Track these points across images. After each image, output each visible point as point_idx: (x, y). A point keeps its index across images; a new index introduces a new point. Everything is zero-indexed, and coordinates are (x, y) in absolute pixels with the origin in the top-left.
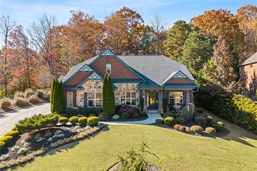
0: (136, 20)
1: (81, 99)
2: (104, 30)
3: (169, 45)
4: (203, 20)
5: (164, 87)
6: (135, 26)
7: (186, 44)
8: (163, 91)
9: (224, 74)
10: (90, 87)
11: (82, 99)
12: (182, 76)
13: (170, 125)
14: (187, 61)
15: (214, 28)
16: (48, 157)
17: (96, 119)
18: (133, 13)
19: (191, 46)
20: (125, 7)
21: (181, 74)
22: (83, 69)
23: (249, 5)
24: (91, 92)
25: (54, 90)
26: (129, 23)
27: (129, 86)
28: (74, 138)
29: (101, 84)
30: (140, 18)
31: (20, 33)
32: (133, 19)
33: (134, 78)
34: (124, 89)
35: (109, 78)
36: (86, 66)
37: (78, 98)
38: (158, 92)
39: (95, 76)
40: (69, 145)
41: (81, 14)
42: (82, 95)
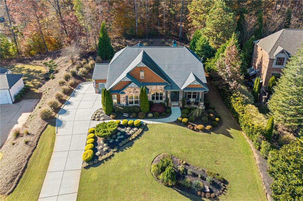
1: (123, 100)
5: (184, 91)
10: (130, 92)
11: (125, 100)
22: (124, 80)
24: (130, 95)
27: (158, 88)
28: (130, 139)
33: (161, 82)
34: (154, 89)
36: (126, 77)
39: (133, 85)
42: (124, 97)
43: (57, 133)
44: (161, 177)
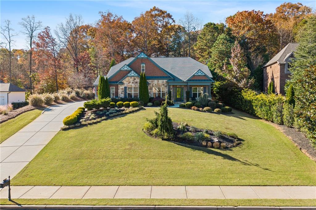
0: (166, 20)
1: (121, 92)
2: (132, 31)
3: (199, 47)
4: (235, 21)
5: (188, 83)
6: (165, 26)
7: (214, 46)
8: (187, 86)
9: (238, 73)
10: (129, 82)
11: (123, 92)
12: (202, 73)
13: (189, 107)
14: (215, 62)
15: (246, 29)
16: (109, 121)
17: (136, 103)
18: (163, 12)
19: (218, 48)
20: (155, 7)
21: (200, 72)
22: (124, 68)
23: (289, 3)
24: (129, 87)
25: (102, 84)
26: (159, 23)
27: (160, 82)
28: (124, 112)
29: (138, 80)
30: (171, 18)
31: (48, 34)
32: (164, 19)
33: (164, 76)
34: (155, 84)
35: (144, 75)
36: (126, 66)
37: (120, 91)
38: (183, 87)
39: (133, 73)
40: (121, 116)
41: (109, 14)
42: (123, 89)
43: (43, 113)
44: (154, 132)
